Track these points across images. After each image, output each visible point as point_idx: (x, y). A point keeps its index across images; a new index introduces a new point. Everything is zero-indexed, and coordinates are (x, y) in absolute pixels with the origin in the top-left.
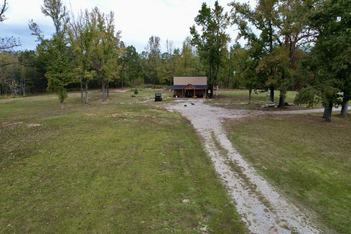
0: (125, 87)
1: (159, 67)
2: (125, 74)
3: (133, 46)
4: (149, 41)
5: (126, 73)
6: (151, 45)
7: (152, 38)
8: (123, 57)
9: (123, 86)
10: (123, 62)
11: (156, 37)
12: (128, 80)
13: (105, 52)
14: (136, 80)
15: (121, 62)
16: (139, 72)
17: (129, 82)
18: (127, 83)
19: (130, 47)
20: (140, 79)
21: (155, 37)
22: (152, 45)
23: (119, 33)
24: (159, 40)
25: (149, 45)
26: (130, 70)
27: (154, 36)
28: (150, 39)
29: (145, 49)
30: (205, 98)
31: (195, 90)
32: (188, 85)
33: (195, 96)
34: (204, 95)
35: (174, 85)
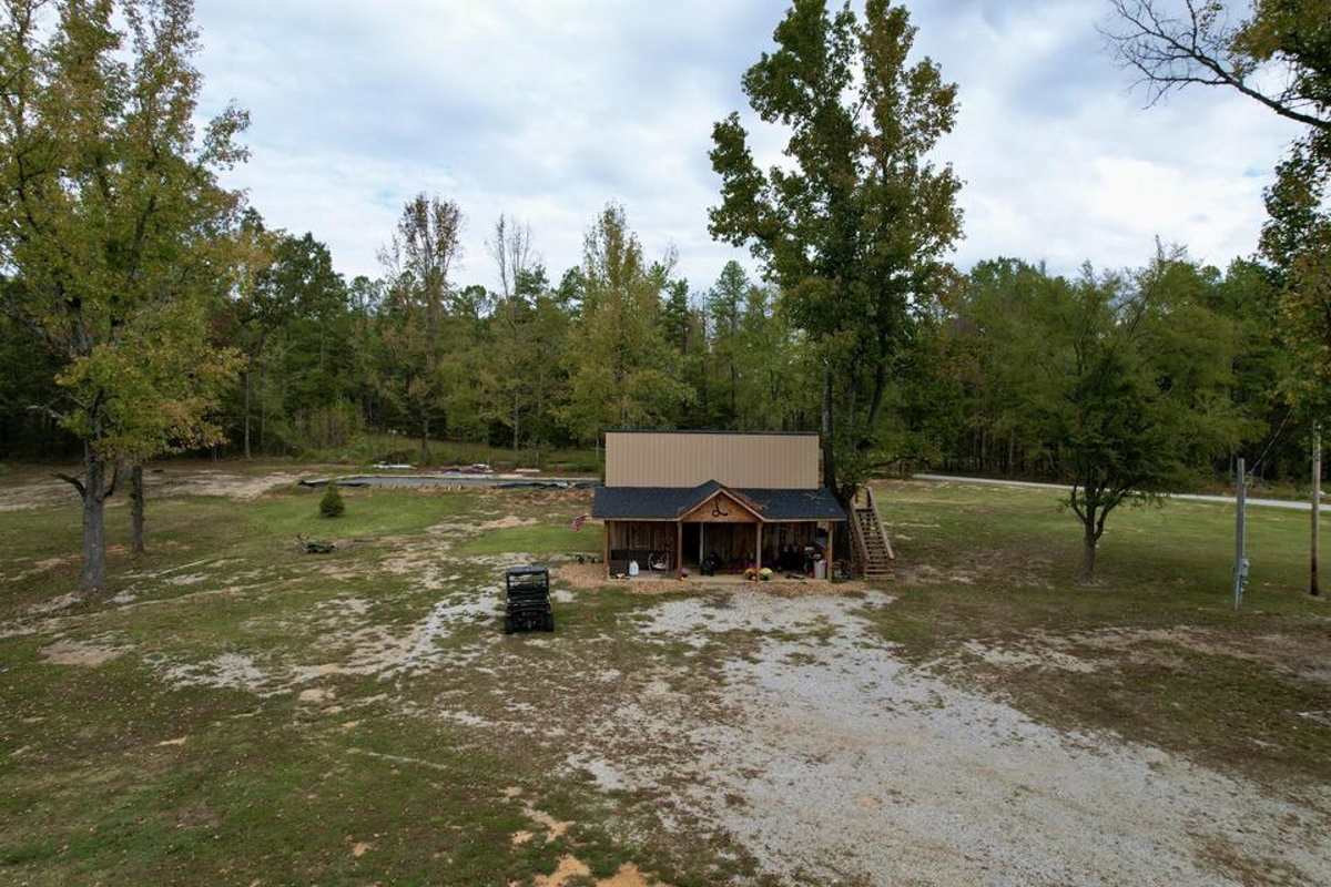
0: (260, 451)
1: (454, 360)
2: (262, 385)
3: (316, 239)
4: (404, 223)
5: (267, 380)
6: (412, 239)
7: (421, 206)
8: (257, 299)
9: (248, 451)
10: (254, 323)
11: (442, 203)
12: (280, 418)
13: (112, 247)
14: (321, 420)
15: (243, 322)
16: (336, 373)
17: (282, 430)
18: (272, 435)
19: (298, 243)
20: (341, 411)
21: (436, 205)
22: (420, 243)
23: (232, 127)
24: (454, 220)
25: (403, 239)
26: (291, 367)
27: (430, 198)
28: (409, 210)
29: (379, 258)
30: (826, 577)
31: (760, 527)
32: (721, 493)
33: (763, 566)
34: (818, 560)
35: (607, 485)
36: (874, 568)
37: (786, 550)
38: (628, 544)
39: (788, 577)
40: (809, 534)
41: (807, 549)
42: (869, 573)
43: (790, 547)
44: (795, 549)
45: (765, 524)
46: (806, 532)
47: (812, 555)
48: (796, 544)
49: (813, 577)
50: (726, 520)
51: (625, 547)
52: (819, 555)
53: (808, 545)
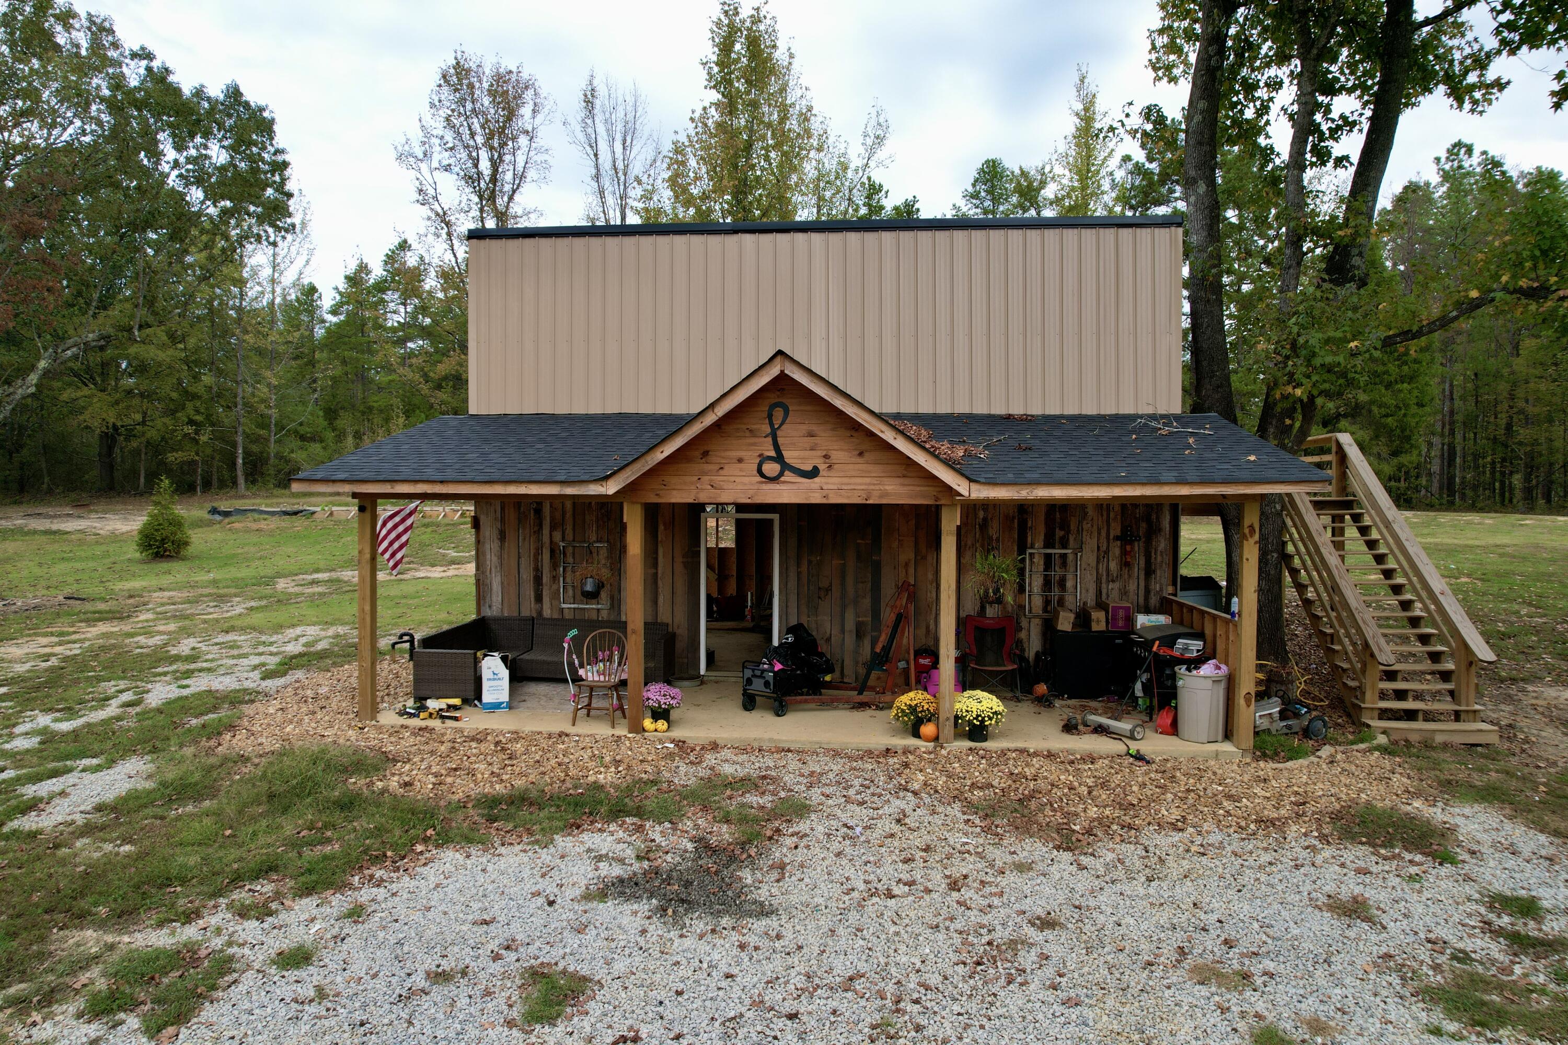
30: (1228, 735)
31: (950, 522)
32: (782, 376)
33: (965, 683)
34: (1195, 663)
35: (472, 411)
36: (1401, 695)
37: (1065, 623)
38: (539, 598)
39: (1069, 728)
40: (1149, 572)
41: (1142, 620)
42: (1385, 714)
43: (1083, 617)
44: (1099, 621)
45: (971, 508)
46: (1139, 562)
47: (1170, 641)
48: (1101, 605)
49: (1174, 729)
50: (816, 498)
51: (529, 608)
52: (1195, 646)
53: (1148, 611)
